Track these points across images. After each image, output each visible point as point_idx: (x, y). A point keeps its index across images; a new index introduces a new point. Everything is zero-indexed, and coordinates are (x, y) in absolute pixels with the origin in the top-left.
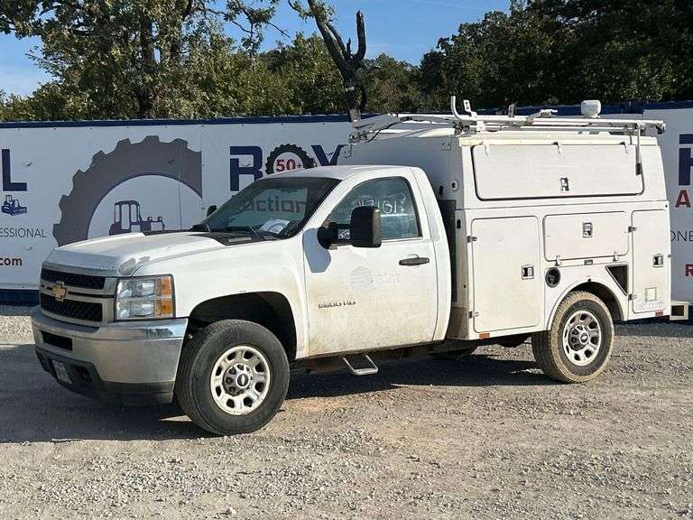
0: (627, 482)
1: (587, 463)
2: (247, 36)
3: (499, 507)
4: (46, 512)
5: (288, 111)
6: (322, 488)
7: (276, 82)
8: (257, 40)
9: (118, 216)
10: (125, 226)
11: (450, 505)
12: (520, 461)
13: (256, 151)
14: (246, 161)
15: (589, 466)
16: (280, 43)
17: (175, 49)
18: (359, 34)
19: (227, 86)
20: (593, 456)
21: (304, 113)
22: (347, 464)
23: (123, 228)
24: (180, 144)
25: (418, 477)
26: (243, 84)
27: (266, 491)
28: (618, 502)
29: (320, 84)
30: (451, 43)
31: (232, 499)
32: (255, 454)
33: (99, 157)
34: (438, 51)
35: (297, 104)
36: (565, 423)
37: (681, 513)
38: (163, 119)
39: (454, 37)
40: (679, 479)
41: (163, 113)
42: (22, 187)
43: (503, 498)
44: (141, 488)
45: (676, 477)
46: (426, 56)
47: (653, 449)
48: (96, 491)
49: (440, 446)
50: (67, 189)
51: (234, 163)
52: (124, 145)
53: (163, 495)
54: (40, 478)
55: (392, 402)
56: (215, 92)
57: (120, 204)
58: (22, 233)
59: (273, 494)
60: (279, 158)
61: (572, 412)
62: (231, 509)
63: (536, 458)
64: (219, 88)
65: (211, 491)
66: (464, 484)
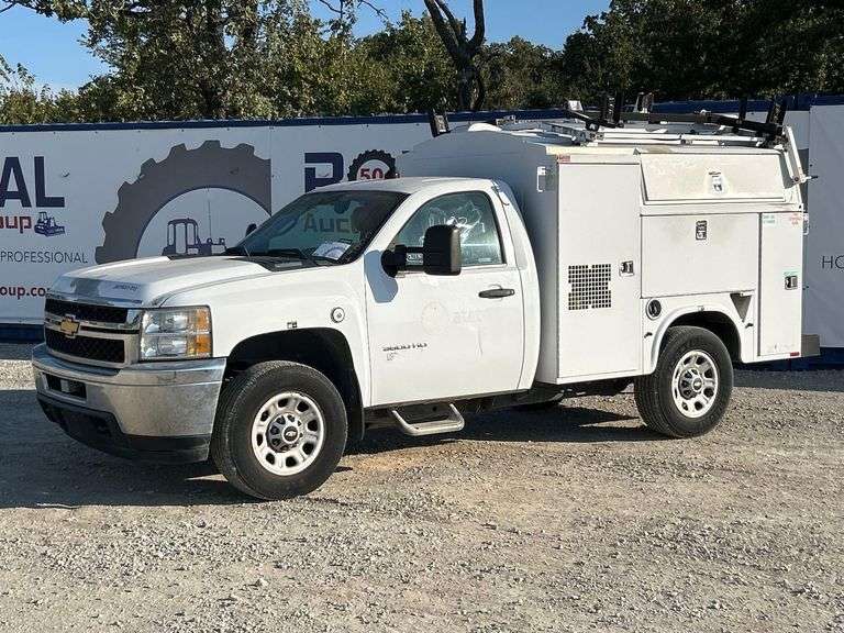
0: (740, 556)
1: (696, 534)
2: (336, 16)
3: (580, 582)
4: (48, 581)
5: (390, 108)
6: (373, 558)
7: (380, 73)
8: (348, 22)
9: (171, 237)
10: (180, 249)
11: (521, 579)
12: (617, 529)
13: (335, 159)
14: (324, 170)
15: (699, 537)
16: (388, 25)
17: (248, 33)
18: (476, 11)
19: (315, 78)
20: (706, 526)
21: (410, 111)
22: (408, 531)
23: (178, 251)
24: (245, 150)
25: (490, 547)
26: (335, 76)
27: (307, 560)
28: (724, 578)
29: (429, 75)
30: (600, 22)
31: (265, 568)
32: (302, 519)
33: (149, 166)
34: (583, 31)
35: (400, 99)
36: (683, 488)
37: (795, 593)
38: (234, 119)
39: (604, 14)
40: (804, 553)
41: (234, 111)
42: (59, 202)
43: (587, 572)
44: (161, 555)
45: (801, 550)
46: (569, 39)
47: (781, 518)
48: (108, 558)
49: (524, 513)
50: (112, 204)
51: (310, 173)
52: (178, 151)
53: (185, 564)
54: (47, 543)
55: (478, 461)
56: (300, 86)
57: (175, 222)
58: (59, 257)
59: (314, 564)
60: (365, 165)
61: (693, 475)
62: (262, 580)
63: (637, 527)
64: (306, 80)
65: (243, 559)
66: (543, 556)
